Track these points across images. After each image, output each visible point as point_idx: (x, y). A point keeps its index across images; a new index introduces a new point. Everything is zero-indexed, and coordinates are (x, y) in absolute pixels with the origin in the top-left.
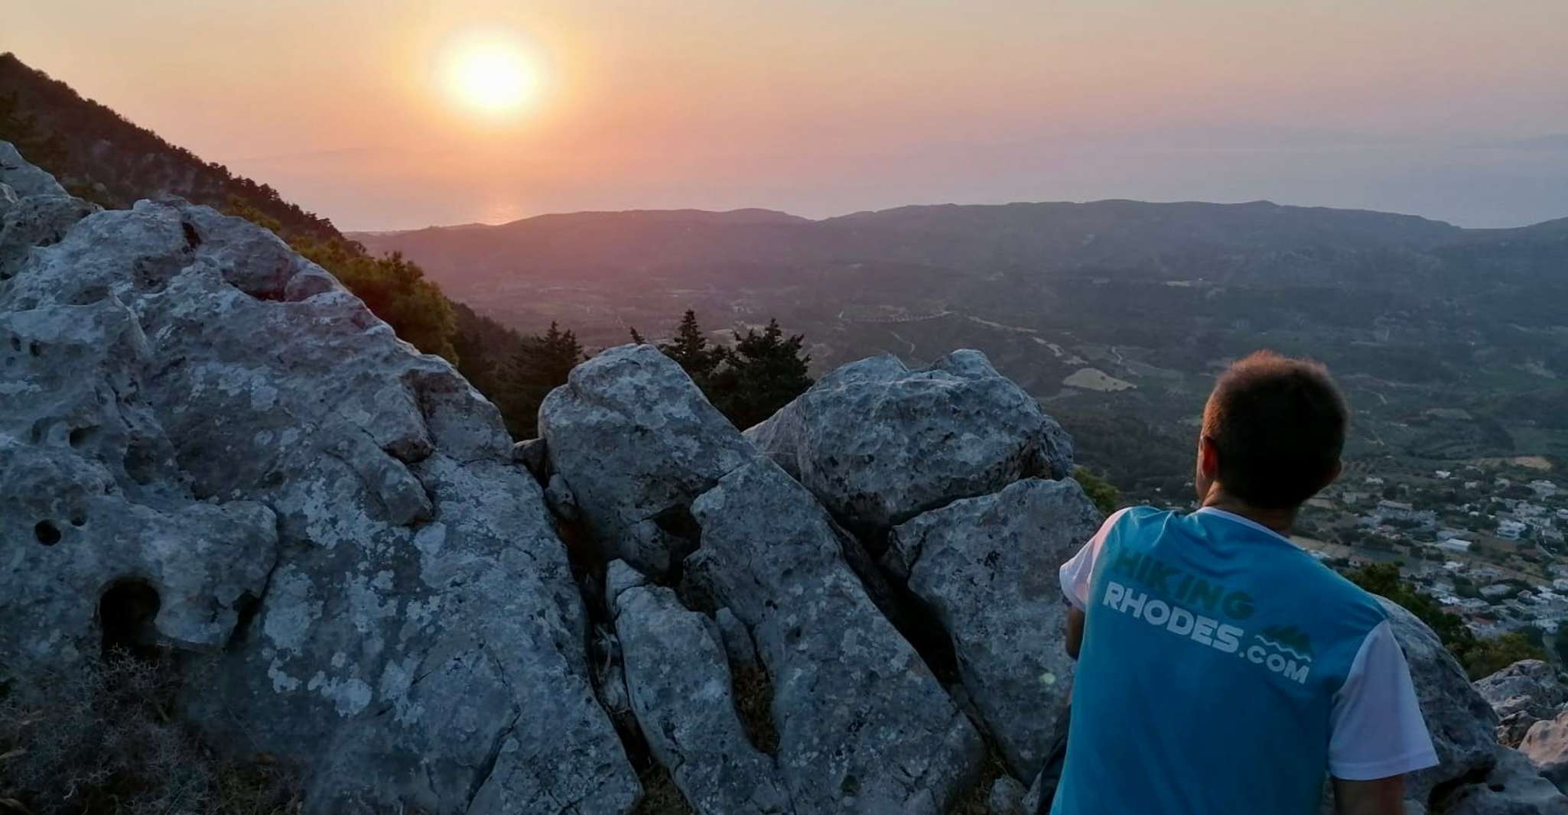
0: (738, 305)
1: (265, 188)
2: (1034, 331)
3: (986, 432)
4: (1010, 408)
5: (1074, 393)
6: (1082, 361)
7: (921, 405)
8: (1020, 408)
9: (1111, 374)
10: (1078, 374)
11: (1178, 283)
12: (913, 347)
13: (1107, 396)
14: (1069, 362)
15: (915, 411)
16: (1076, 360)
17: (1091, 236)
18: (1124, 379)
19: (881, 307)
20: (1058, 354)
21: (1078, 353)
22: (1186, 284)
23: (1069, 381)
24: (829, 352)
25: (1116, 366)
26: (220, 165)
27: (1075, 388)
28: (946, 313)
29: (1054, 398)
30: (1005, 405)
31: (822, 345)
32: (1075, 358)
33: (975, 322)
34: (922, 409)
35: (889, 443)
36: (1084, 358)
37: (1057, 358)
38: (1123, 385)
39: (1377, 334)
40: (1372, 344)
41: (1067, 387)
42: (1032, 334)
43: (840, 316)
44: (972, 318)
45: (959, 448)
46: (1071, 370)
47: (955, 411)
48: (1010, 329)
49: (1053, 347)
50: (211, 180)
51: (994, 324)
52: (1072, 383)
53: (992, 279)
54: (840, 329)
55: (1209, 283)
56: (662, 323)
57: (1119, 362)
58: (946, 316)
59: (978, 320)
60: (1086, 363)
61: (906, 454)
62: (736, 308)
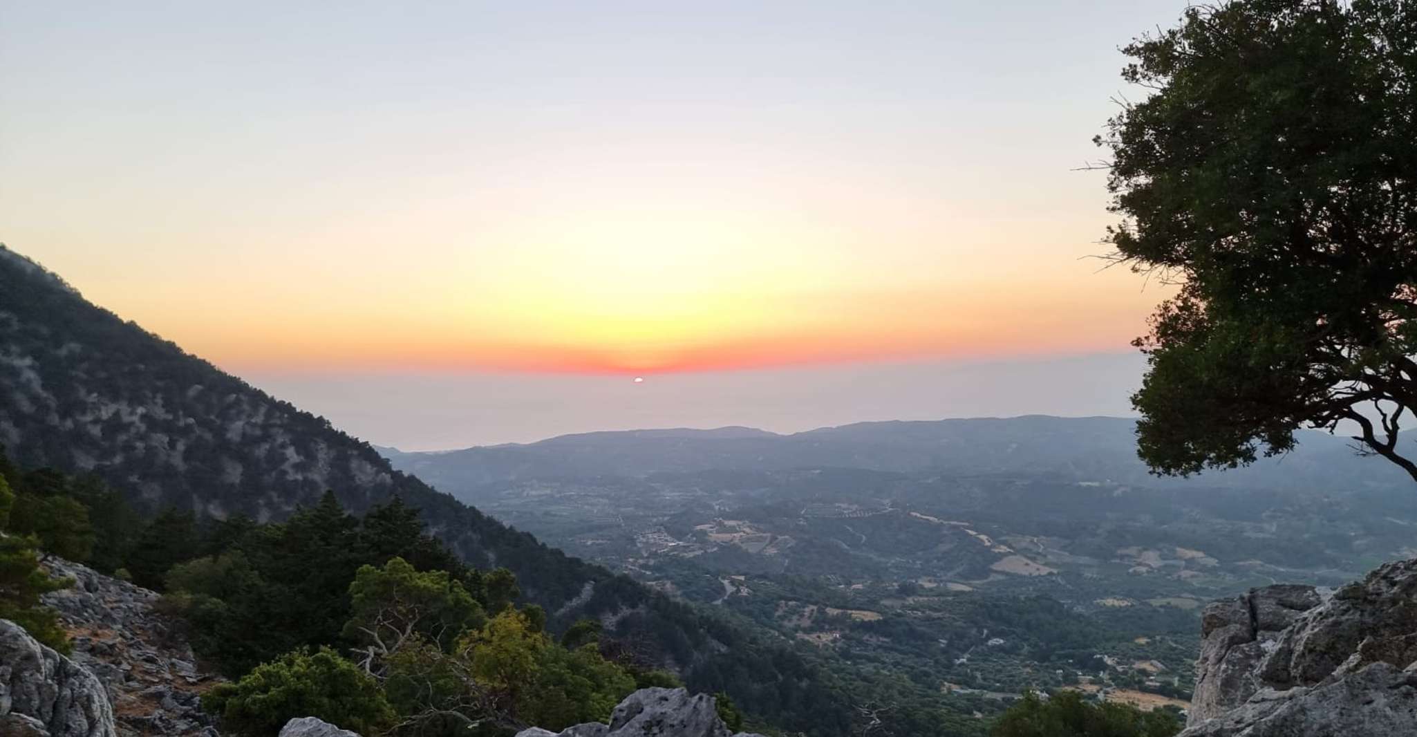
0: (719, 504)
1: (321, 419)
2: (967, 524)
5: (1001, 577)
6: (1008, 550)
9: (1034, 559)
10: (1005, 560)
11: (1089, 483)
12: (864, 538)
13: (1031, 580)
14: (996, 551)
16: (1003, 549)
17: (1014, 446)
18: (1046, 564)
19: (837, 505)
20: (987, 544)
21: (1004, 543)
22: (1096, 484)
23: (996, 566)
24: (792, 543)
25: (1039, 554)
26: (287, 402)
27: (1002, 573)
28: (890, 509)
29: (985, 581)
31: (787, 537)
32: (1002, 547)
33: (916, 516)
36: (1010, 546)
37: (987, 546)
38: (1045, 571)
39: (1266, 526)
40: (1261, 535)
41: (996, 572)
42: (963, 526)
43: (803, 512)
44: (914, 514)
46: (999, 557)
48: (945, 523)
49: (983, 537)
50: (278, 414)
51: (931, 518)
52: (1000, 569)
53: (930, 481)
54: (802, 523)
55: (1115, 484)
56: (655, 520)
57: (1040, 551)
58: (890, 512)
59: (918, 515)
60: (1012, 551)
62: (717, 507)
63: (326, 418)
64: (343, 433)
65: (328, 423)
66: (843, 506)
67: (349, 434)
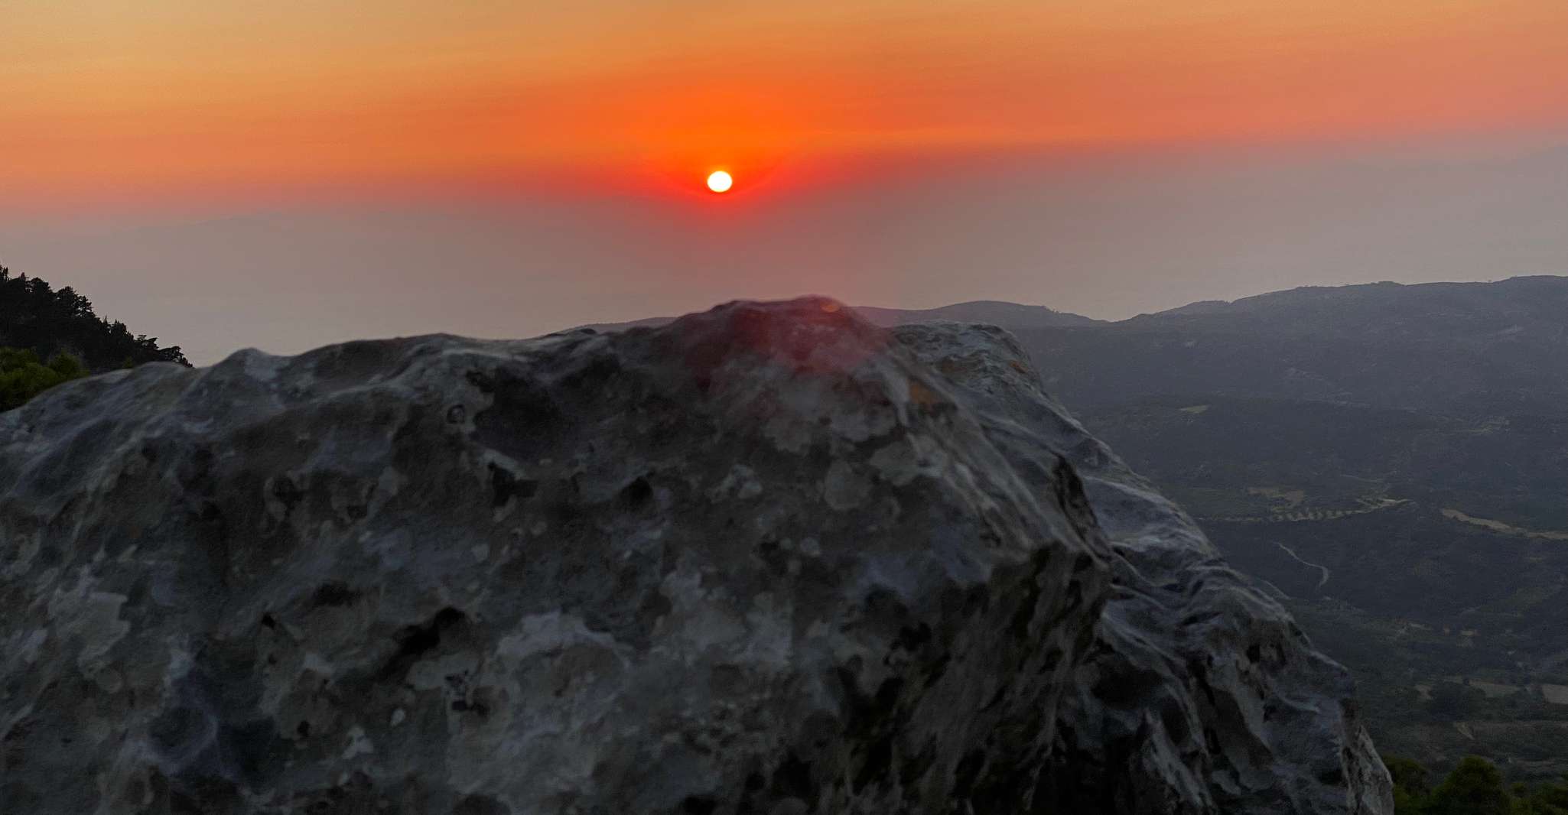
3: (658, 604)
4: (820, 457)
7: (325, 455)
8: (880, 460)
15: (288, 494)
19: (1255, 490)
30: (796, 443)
33: (1457, 519)
34: (321, 480)
35: (87, 688)
44: (1449, 513)
45: (479, 709)
47: (503, 487)
48: (1530, 535)
51: (1494, 525)
53: (1485, 430)
59: (1461, 517)
61: (151, 757)
63: (79, 292)
64: (120, 328)
65: (85, 303)
66: (1273, 493)
67: (135, 332)
